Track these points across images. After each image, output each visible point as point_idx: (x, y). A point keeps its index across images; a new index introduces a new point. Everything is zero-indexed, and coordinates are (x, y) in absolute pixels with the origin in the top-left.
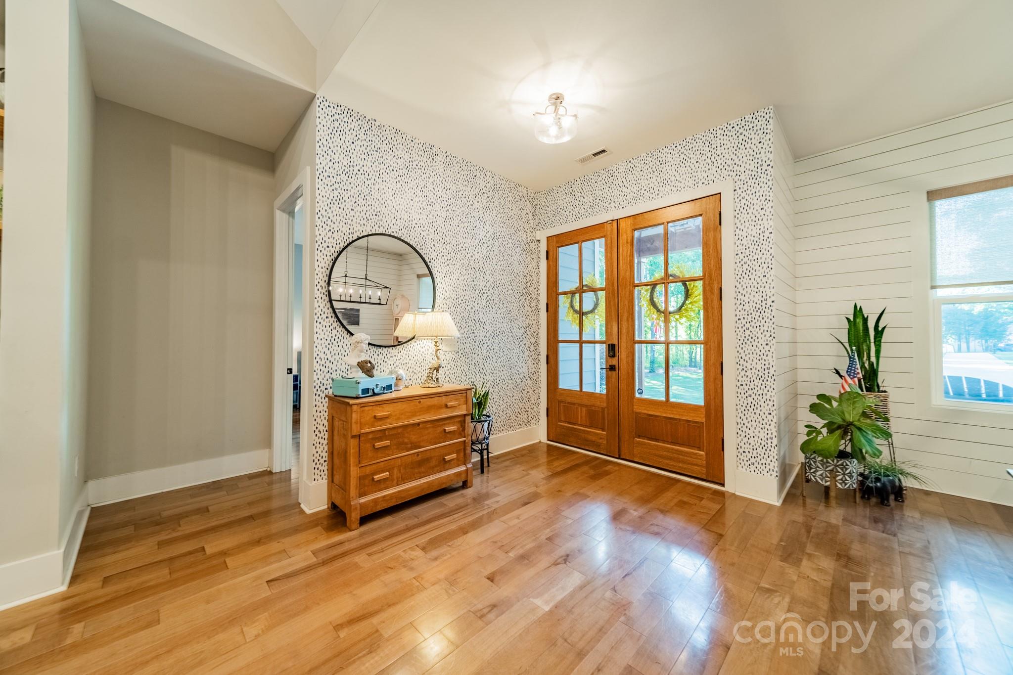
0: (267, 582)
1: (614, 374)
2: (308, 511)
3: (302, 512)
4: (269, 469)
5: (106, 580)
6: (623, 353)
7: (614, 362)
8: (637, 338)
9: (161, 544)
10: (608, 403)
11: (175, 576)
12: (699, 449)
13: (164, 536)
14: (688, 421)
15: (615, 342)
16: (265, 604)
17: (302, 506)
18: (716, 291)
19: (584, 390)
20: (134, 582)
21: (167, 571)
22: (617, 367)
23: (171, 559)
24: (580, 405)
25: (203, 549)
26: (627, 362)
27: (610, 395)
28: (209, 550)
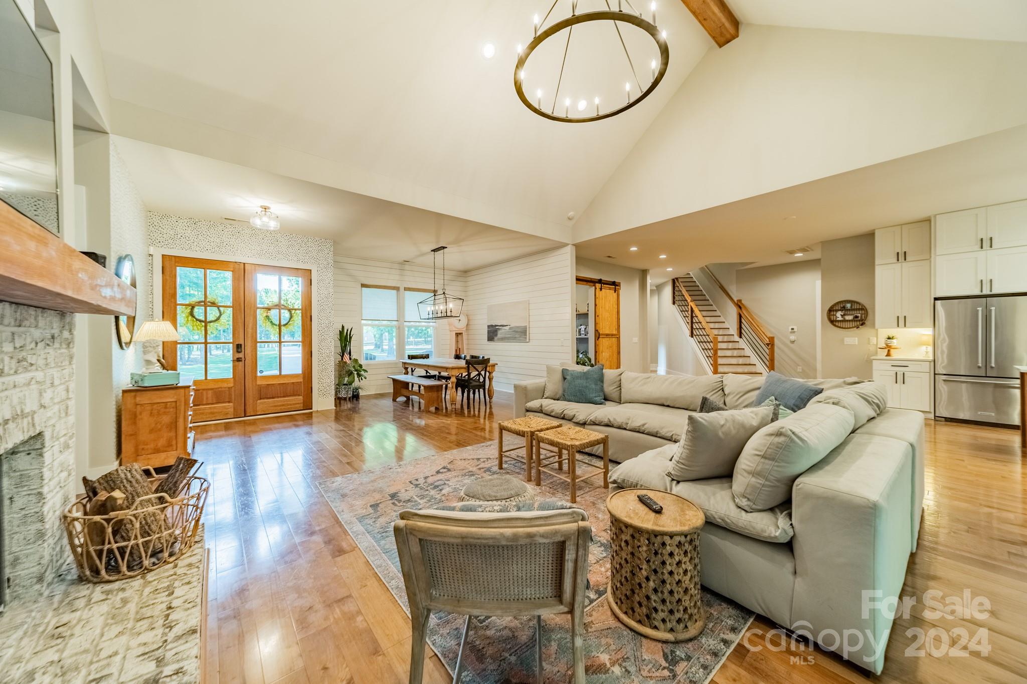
1: (241, 364)
6: (248, 350)
7: (241, 355)
8: (258, 340)
10: (235, 383)
12: (299, 395)
14: (293, 383)
15: (242, 343)
18: (309, 317)
19: (208, 378)
22: (243, 359)
24: (204, 390)
26: (252, 355)
27: (237, 379)
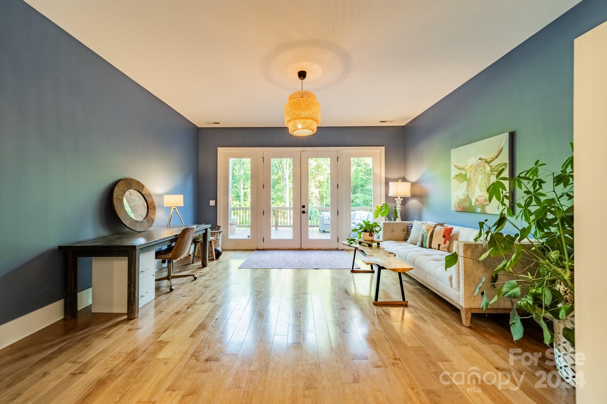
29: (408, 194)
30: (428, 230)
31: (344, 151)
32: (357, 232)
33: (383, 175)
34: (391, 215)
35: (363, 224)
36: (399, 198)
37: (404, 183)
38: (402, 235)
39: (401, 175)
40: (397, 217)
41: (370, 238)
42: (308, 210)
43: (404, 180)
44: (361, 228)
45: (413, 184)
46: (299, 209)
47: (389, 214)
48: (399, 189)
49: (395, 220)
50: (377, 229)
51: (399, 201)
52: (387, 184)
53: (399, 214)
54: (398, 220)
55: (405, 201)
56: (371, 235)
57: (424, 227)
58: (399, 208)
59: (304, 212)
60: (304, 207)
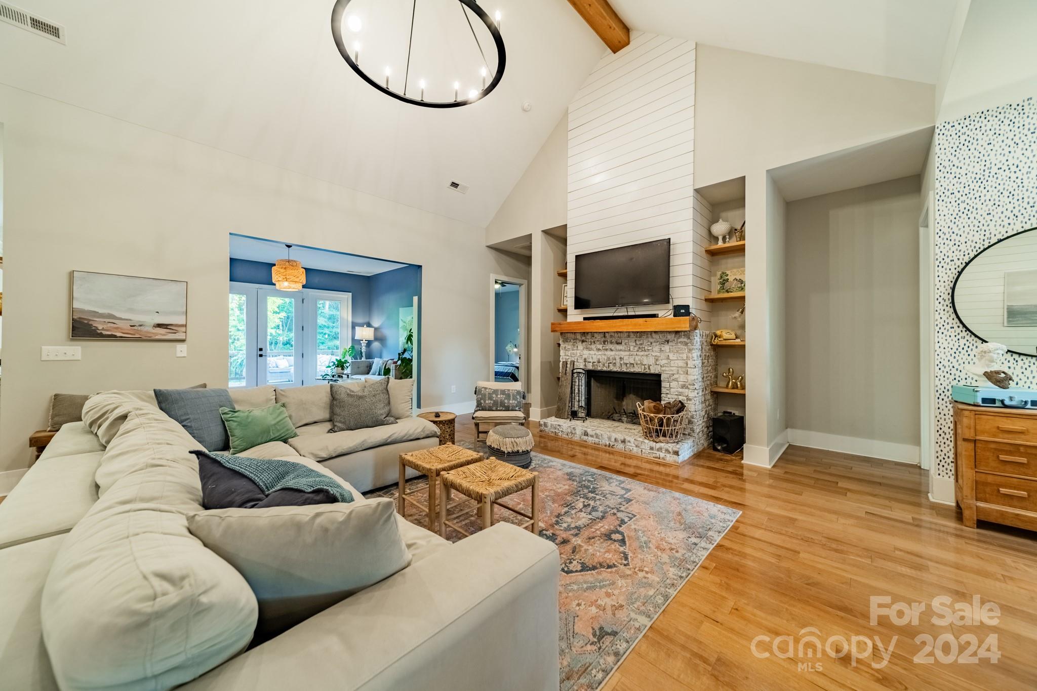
0: (866, 512)
2: (931, 499)
3: (927, 498)
4: (918, 465)
5: (786, 473)
9: (815, 471)
11: (815, 485)
13: (818, 469)
16: (858, 518)
17: (929, 495)
20: (797, 479)
21: (813, 482)
23: (818, 479)
25: (837, 483)
28: (840, 485)
29: (371, 338)
30: (383, 364)
31: (310, 293)
32: (330, 368)
33: (350, 319)
34: (357, 354)
35: (335, 361)
36: (364, 341)
37: (368, 328)
38: (366, 369)
39: (366, 320)
40: (362, 356)
41: (342, 371)
42: (266, 353)
43: (369, 325)
44: (334, 364)
45: (376, 329)
46: (255, 352)
47: (355, 355)
48: (364, 333)
49: (361, 359)
50: (348, 365)
51: (364, 344)
52: (353, 328)
53: (364, 354)
54: (363, 359)
55: (369, 343)
56: (343, 369)
57: (381, 362)
58: (364, 349)
59: (261, 356)
60: (261, 350)
